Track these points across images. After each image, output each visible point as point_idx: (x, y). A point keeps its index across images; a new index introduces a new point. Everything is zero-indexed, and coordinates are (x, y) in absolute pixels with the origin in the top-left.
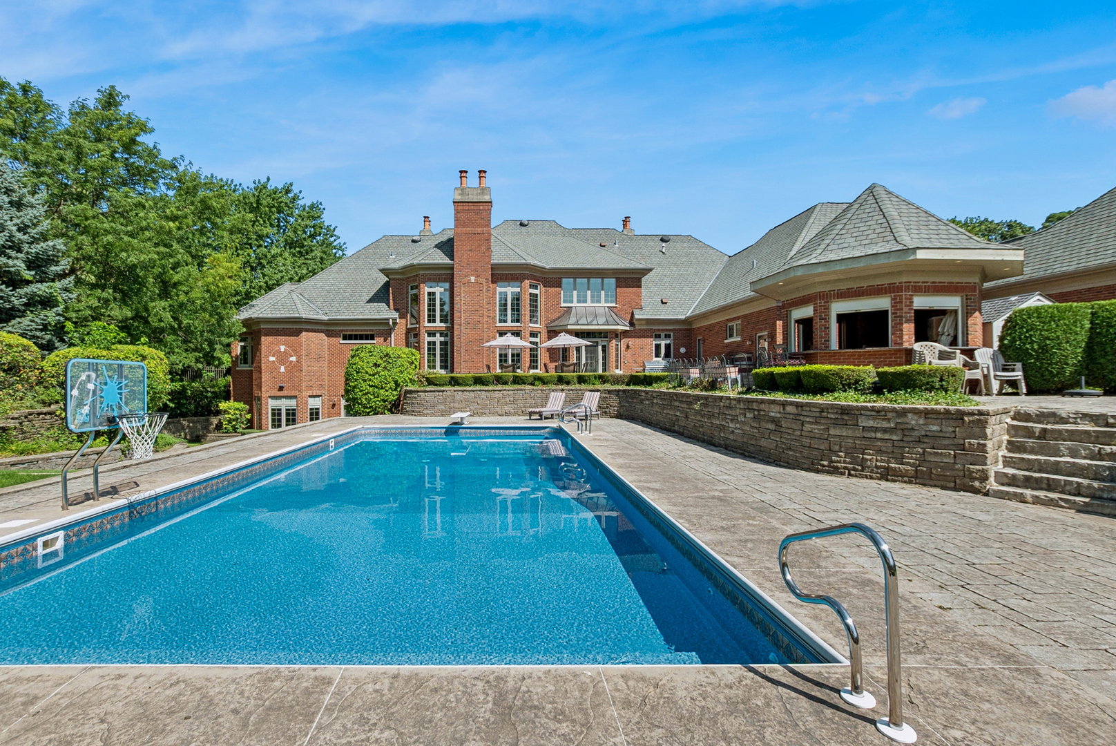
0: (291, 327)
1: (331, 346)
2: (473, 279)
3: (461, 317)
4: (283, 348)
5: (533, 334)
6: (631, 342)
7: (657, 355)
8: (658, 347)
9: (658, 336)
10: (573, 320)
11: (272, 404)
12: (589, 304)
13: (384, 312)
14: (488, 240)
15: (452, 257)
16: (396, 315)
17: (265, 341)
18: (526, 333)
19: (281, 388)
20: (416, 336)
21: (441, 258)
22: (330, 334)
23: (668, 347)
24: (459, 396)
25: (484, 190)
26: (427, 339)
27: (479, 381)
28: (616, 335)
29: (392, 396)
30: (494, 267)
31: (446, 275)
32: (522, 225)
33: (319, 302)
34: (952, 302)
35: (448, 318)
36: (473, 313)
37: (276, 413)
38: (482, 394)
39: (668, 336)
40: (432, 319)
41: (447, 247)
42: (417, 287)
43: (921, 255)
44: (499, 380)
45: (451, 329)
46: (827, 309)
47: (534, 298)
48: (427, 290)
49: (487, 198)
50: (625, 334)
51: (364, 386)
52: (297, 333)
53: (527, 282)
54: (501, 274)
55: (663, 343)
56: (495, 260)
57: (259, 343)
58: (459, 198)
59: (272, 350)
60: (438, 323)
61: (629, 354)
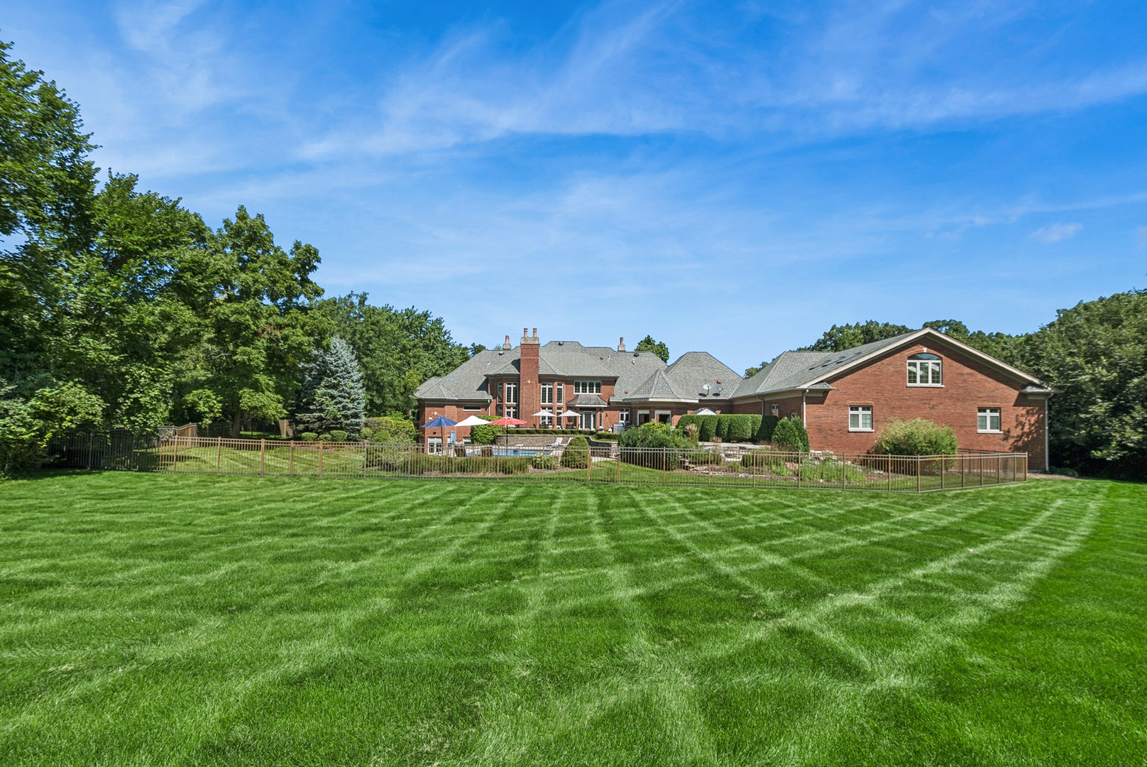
0: (440, 403)
1: (458, 412)
2: (529, 382)
3: (523, 400)
4: (436, 413)
5: (559, 408)
6: (608, 412)
7: (622, 419)
8: (622, 415)
9: (622, 410)
10: (578, 402)
11: (430, 440)
12: (588, 393)
13: (486, 396)
14: (537, 363)
15: (519, 369)
16: (491, 397)
17: (427, 409)
18: (555, 408)
19: (435, 433)
20: (501, 408)
21: (514, 371)
22: (458, 406)
23: (627, 415)
24: (520, 438)
25: (536, 339)
26: (507, 410)
27: (529, 432)
28: (601, 409)
29: (492, 438)
30: (540, 376)
31: (516, 379)
32: (560, 344)
33: (453, 389)
34: (668, 412)
35: (517, 399)
36: (529, 398)
37: (432, 445)
38: (529, 438)
39: (627, 410)
40: (509, 401)
41: (517, 363)
42: (502, 384)
43: (650, 400)
44: (538, 432)
45: (518, 405)
46: (636, 412)
47: (560, 391)
48: (507, 386)
49: (537, 342)
50: (605, 409)
51: (480, 433)
52: (443, 406)
53: (556, 383)
54: (544, 379)
55: (625, 413)
56: (541, 372)
57: (424, 410)
58: (523, 342)
59: (431, 414)
60: (512, 403)
61: (607, 418)
